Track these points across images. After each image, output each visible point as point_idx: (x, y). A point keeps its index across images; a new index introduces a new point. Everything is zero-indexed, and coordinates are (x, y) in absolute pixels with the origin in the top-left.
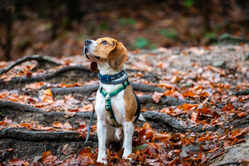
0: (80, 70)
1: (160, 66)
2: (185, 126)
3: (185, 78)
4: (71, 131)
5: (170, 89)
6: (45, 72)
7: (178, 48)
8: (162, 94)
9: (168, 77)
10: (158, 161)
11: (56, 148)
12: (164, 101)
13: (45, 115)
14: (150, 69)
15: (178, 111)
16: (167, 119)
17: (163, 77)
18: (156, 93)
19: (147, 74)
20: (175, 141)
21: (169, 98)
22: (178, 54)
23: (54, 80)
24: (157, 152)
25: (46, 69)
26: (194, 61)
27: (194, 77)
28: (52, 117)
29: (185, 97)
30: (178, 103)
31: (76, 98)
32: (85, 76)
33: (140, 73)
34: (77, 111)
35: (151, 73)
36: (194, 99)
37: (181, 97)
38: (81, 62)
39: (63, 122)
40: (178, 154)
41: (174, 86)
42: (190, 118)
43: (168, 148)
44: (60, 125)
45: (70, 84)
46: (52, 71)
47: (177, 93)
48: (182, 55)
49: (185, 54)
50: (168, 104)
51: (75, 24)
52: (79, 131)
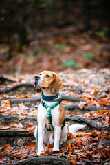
0: (28, 86)
1: (84, 83)
2: (101, 126)
3: (100, 91)
4: (23, 130)
5: (90, 99)
6: (5, 87)
7: (96, 69)
8: (85, 103)
9: (89, 90)
10: (82, 151)
11: (13, 141)
12: (87, 108)
13: (5, 119)
14: (76, 84)
15: (96, 115)
16: (89, 121)
17: (86, 91)
18: (81, 102)
19: (74, 88)
20: (94, 137)
21: (89, 106)
22: (96, 73)
23: (11, 93)
24: (82, 144)
25: (6, 85)
26: (107, 79)
27: (107, 90)
28: (10, 119)
29: (101, 105)
30: (96, 109)
31: (26, 105)
32: (32, 90)
33: (69, 88)
34: (27, 115)
35: (77, 87)
36: (107, 106)
37: (98, 105)
38: (29, 80)
39: (17, 123)
40: (96, 146)
41: (93, 97)
42: (104, 120)
43: (89, 142)
44: (15, 125)
45: (22, 96)
46: (10, 86)
47: (95, 102)
48: (98, 74)
49: (100, 73)
50: (89, 110)
51: (24, 48)
52: (28, 129)
